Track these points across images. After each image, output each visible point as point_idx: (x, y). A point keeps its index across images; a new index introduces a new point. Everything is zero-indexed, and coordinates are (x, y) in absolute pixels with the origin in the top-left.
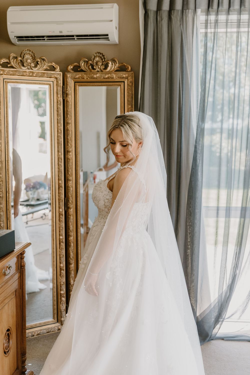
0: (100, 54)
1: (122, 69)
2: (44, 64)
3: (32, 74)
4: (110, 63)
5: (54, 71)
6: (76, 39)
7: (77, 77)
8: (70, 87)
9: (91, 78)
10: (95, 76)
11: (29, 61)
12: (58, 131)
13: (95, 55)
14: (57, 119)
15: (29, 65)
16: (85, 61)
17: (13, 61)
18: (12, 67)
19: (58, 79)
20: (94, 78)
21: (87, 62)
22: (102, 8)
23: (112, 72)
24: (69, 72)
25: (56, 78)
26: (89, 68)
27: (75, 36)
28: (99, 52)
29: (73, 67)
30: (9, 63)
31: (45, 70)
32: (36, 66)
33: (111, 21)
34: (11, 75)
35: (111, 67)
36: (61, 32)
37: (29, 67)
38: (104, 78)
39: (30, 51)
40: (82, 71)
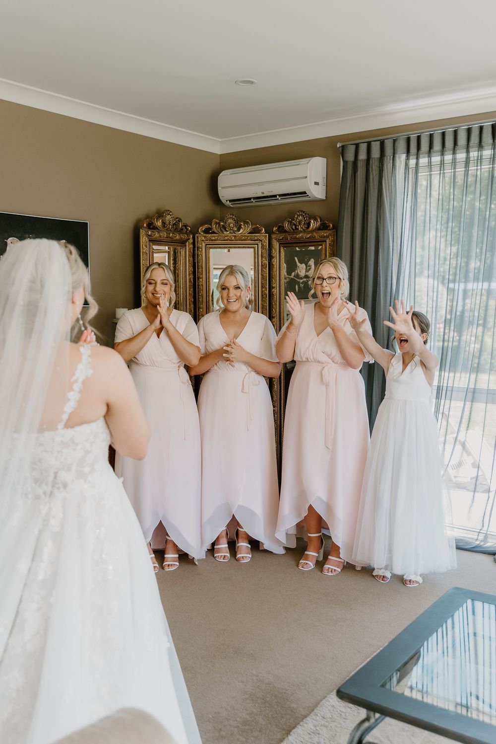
0: (303, 212)
1: (323, 227)
2: (248, 227)
3: (235, 238)
4: (312, 221)
5: (259, 233)
6: (280, 199)
7: (281, 238)
8: (275, 249)
9: (294, 239)
10: (298, 236)
11: (232, 225)
12: (262, 296)
13: (298, 214)
14: (262, 283)
15: (231, 230)
16: (288, 222)
17: (216, 226)
18: (214, 233)
19: (263, 241)
20: (297, 239)
21: (291, 222)
22: (298, 165)
23: (313, 231)
24: (274, 233)
25: (261, 241)
26: (292, 228)
27: (278, 196)
28: (301, 210)
29: (278, 229)
30: (211, 229)
31: (249, 233)
32: (239, 230)
33: (306, 177)
34: (212, 240)
35: (313, 225)
36: (263, 193)
37: (232, 231)
38: (306, 238)
39: (233, 215)
40: (285, 231)
